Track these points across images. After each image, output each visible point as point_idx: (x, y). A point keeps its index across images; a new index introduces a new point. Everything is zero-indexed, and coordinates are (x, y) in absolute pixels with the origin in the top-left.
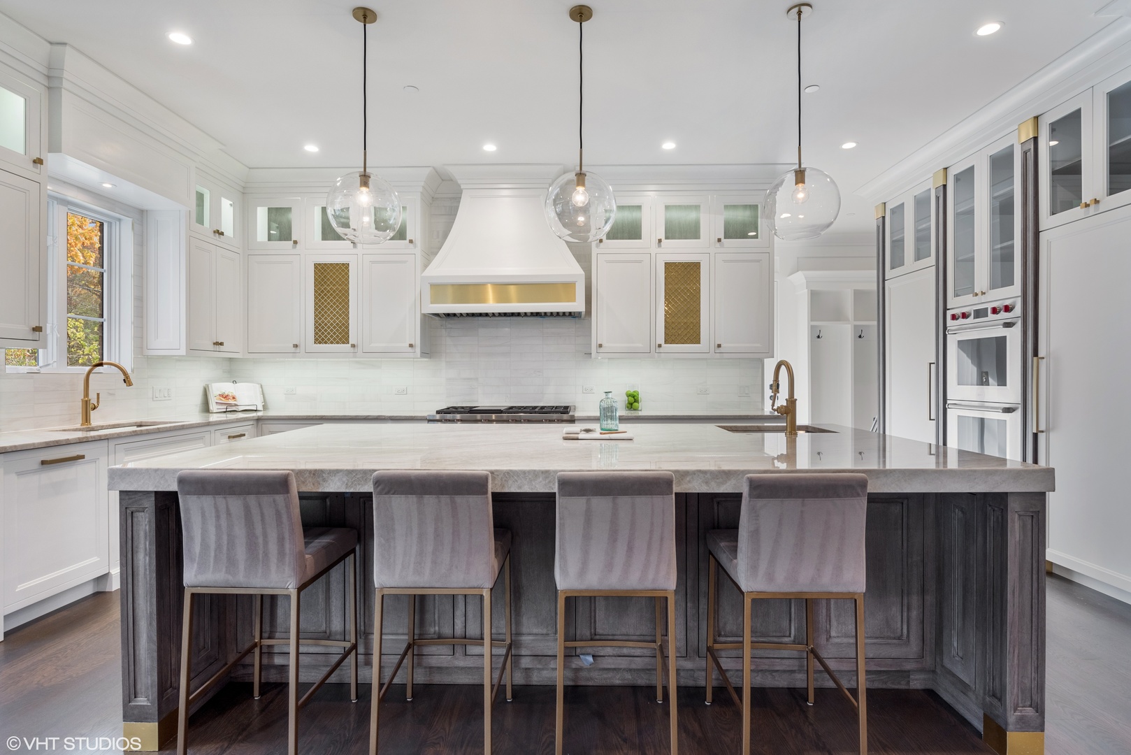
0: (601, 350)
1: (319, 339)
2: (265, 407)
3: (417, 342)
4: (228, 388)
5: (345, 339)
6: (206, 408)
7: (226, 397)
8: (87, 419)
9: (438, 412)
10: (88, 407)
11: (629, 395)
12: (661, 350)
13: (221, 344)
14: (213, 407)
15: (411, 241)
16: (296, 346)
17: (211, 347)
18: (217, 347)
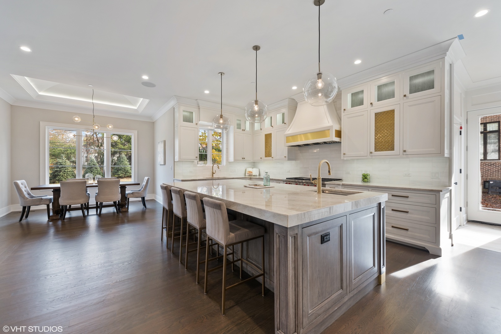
0: (345, 156)
1: (266, 156)
2: (259, 175)
3: (287, 155)
4: (250, 170)
5: (271, 156)
6: (245, 175)
7: (250, 172)
8: (213, 176)
9: (287, 178)
10: (213, 173)
11: (363, 175)
12: (373, 155)
13: (244, 158)
14: (247, 175)
15: (285, 123)
16: (261, 158)
17: (242, 159)
18: (243, 159)
